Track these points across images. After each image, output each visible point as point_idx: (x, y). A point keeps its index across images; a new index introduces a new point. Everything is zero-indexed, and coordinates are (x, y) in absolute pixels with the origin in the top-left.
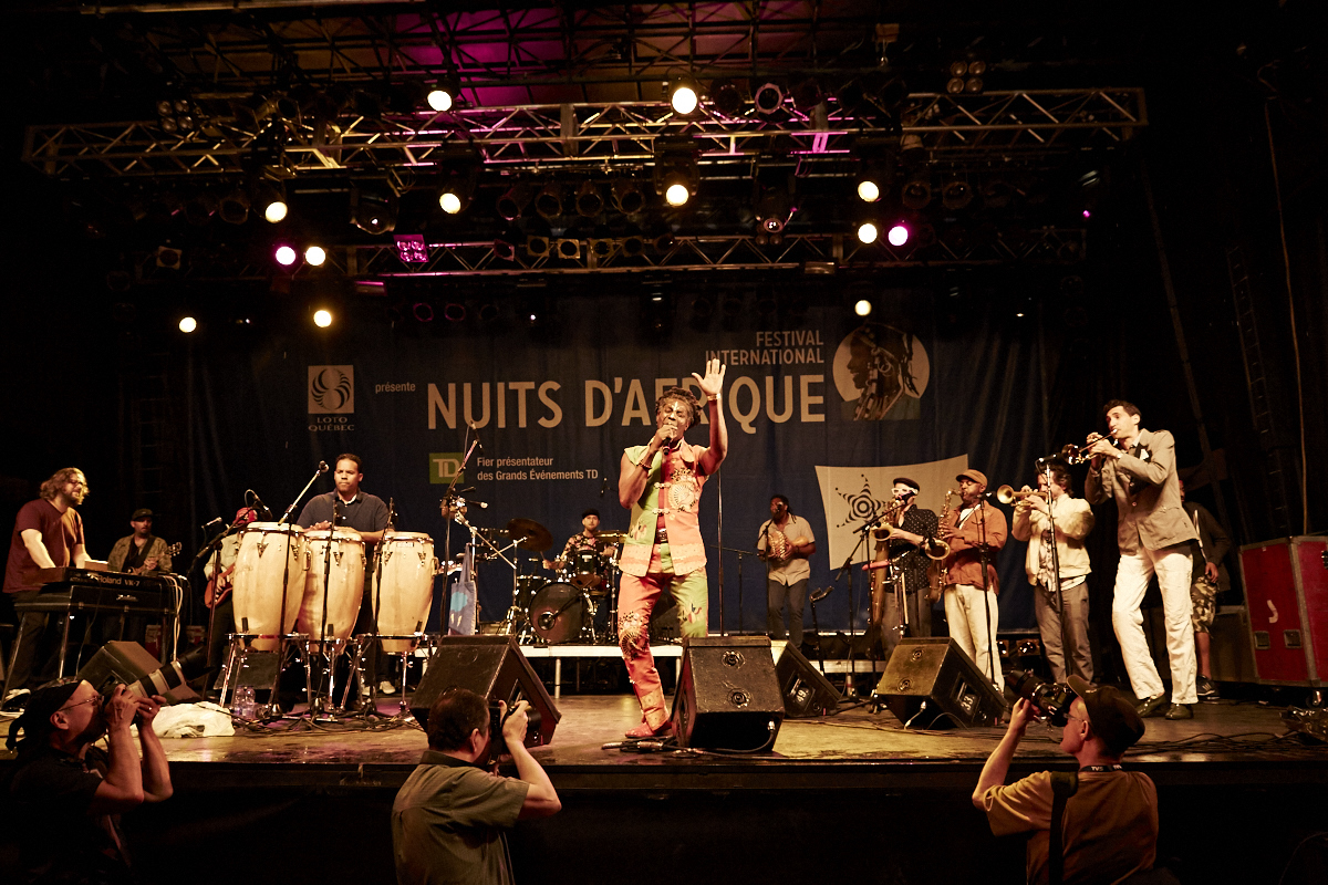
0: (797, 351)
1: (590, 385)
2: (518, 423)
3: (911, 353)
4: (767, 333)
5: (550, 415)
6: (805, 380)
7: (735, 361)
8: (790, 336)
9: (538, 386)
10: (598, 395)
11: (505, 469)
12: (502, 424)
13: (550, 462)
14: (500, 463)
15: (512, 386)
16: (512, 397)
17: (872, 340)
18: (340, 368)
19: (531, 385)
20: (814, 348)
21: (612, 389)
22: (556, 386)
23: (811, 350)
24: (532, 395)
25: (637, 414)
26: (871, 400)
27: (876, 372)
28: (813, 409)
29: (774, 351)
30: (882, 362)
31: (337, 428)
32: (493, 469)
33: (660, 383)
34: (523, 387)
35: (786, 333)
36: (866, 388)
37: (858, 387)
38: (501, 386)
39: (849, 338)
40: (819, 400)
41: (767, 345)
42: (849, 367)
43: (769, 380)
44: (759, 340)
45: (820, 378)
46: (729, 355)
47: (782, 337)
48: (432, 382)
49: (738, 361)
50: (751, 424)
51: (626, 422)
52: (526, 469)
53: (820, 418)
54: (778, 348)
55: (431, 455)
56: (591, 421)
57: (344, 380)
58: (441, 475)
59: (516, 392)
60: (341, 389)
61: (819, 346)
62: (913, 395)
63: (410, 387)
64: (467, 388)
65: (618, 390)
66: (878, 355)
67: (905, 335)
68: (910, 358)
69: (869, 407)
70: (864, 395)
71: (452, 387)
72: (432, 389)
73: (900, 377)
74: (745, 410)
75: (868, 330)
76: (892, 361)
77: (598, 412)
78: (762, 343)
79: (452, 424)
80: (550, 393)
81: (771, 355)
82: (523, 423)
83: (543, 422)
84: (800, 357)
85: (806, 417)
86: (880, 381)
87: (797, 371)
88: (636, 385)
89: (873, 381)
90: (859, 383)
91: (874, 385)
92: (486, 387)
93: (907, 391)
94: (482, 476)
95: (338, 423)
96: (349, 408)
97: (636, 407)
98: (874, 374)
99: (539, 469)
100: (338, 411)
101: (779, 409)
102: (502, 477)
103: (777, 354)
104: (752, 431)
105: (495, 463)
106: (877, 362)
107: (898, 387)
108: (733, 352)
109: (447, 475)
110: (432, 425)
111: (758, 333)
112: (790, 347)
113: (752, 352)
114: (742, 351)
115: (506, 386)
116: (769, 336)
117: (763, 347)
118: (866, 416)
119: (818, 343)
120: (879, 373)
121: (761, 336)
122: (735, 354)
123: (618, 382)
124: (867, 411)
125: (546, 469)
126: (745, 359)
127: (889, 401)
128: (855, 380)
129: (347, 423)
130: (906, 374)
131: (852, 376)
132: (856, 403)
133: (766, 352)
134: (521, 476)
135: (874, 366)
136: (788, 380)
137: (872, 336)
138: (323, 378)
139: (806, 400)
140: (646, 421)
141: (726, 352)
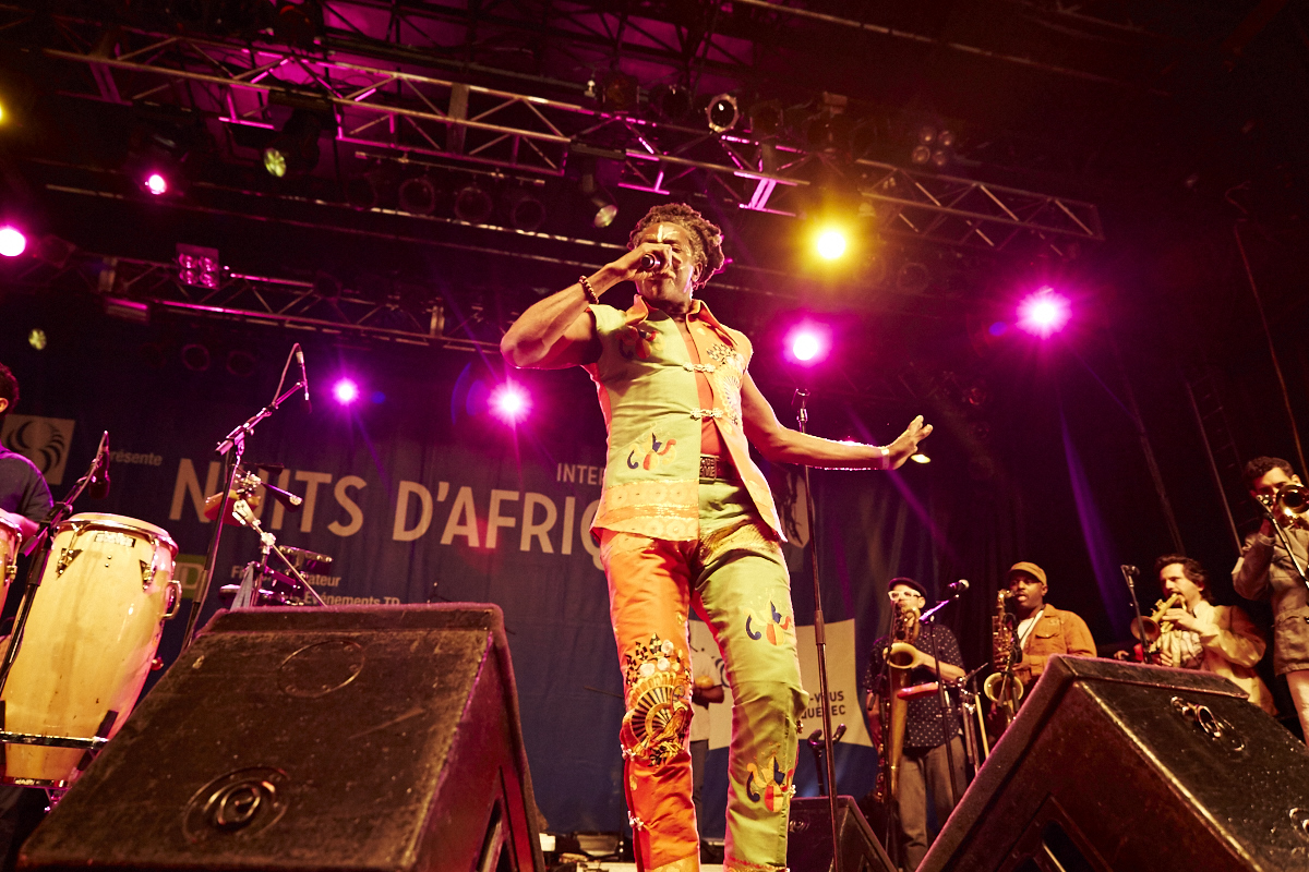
1: (406, 488)
2: (299, 525)
3: (795, 495)
5: (345, 519)
7: (593, 479)
9: (335, 480)
10: (415, 504)
12: (277, 524)
13: (336, 581)
15: (301, 475)
16: (298, 489)
18: (56, 422)
19: (327, 478)
21: (434, 494)
22: (359, 483)
24: (325, 491)
25: (462, 531)
33: (497, 496)
34: (315, 478)
38: (284, 474)
46: (586, 472)
48: (186, 457)
51: (447, 539)
56: (400, 534)
57: (56, 438)
59: (304, 484)
62: (795, 543)
63: (154, 460)
65: (442, 497)
67: (789, 474)
68: (793, 501)
71: (215, 467)
72: (186, 466)
77: (413, 522)
79: (205, 516)
80: (351, 491)
82: (306, 526)
83: (335, 528)
88: (465, 495)
96: (58, 476)
97: (462, 521)
99: (318, 590)
108: (591, 468)
110: (176, 514)
115: (292, 475)
122: (593, 471)
123: (444, 488)
125: (329, 590)
130: (788, 518)
138: (27, 430)
140: (474, 542)
141: (582, 468)
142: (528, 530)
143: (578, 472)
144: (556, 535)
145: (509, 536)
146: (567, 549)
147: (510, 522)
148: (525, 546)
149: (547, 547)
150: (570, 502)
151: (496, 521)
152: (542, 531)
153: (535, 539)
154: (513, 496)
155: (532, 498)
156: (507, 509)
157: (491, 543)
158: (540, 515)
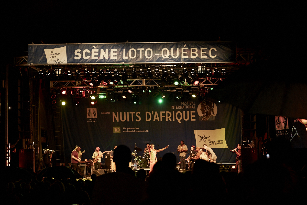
0: (190, 106)
1: (147, 113)
3: (214, 107)
4: (184, 102)
5: (138, 119)
6: (192, 112)
8: (188, 103)
9: (136, 113)
10: (148, 115)
11: (129, 130)
12: (128, 121)
13: (138, 128)
14: (128, 129)
15: (130, 113)
16: (130, 115)
17: (206, 104)
18: (94, 109)
19: (134, 113)
20: (194, 105)
21: (151, 113)
22: (139, 113)
23: (193, 106)
24: (134, 115)
25: (156, 119)
26: (205, 116)
27: (206, 110)
28: (193, 118)
29: (185, 106)
30: (208, 109)
31: (93, 121)
32: (127, 130)
33: (161, 112)
34: (132, 113)
35: (188, 102)
36: (204, 114)
37: (202, 114)
38: (128, 113)
39: (201, 103)
40: (194, 116)
41: (184, 104)
42: (201, 110)
43: (184, 112)
44: (182, 104)
45: (195, 112)
46: (176, 107)
47: (187, 103)
49: (178, 108)
50: (180, 121)
51: (154, 120)
52: (134, 130)
53: (195, 120)
54: (186, 105)
55: (114, 127)
56: (147, 120)
57: (94, 111)
58: (116, 131)
59: (131, 114)
60: (94, 113)
61: (195, 105)
62: (214, 115)
63: (109, 113)
64: (121, 113)
65: (152, 114)
66: (207, 107)
67: (212, 103)
68: (213, 108)
69: (205, 118)
70: (204, 115)
71: (118, 113)
72: (113, 113)
73: (211, 112)
74: (179, 118)
75: (205, 102)
76: (209, 108)
77: (148, 118)
78: (183, 104)
79: (118, 121)
80: (138, 114)
81: (184, 107)
82: (133, 121)
83: (137, 120)
84: (190, 107)
85: (192, 120)
86: (207, 112)
87: (190, 110)
88: (156, 113)
89: (206, 112)
90: (203, 113)
91: (206, 113)
92: (125, 113)
93: (213, 115)
94: (124, 131)
95: (93, 120)
96: (96, 117)
97: (156, 117)
98: (206, 111)
99: (136, 130)
100: (94, 118)
101: (186, 118)
102: (128, 132)
103: (186, 106)
104: (181, 122)
105: (127, 129)
106: (206, 108)
107: (211, 114)
109: (117, 131)
110: (114, 121)
111: (182, 102)
112: (188, 105)
113: (180, 106)
114: (178, 106)
115: (129, 113)
116: (184, 103)
117: (183, 105)
118: (204, 120)
119: (194, 104)
120: (207, 111)
121: (182, 103)
122: (177, 107)
123: (153, 112)
124: (204, 119)
125: (138, 130)
126: (179, 108)
127: (209, 117)
128: (202, 112)
129: (96, 120)
130: (212, 111)
131: (201, 111)
132: (202, 117)
133: (183, 106)
134: (132, 131)
135: (206, 109)
136: (188, 112)
137: (205, 103)
138: (90, 111)
139: (192, 116)
140: (159, 120)
141: (175, 106)
142: (167, 118)
143: (174, 107)
144: (172, 118)
145: (164, 119)
146: (174, 120)
147: (164, 117)
148: (167, 120)
149: (170, 120)
150: (173, 112)
151: (162, 117)
152: (169, 118)
153: (168, 119)
154: (164, 112)
155: (167, 112)
156: (163, 114)
157: (161, 120)
158: (169, 115)
